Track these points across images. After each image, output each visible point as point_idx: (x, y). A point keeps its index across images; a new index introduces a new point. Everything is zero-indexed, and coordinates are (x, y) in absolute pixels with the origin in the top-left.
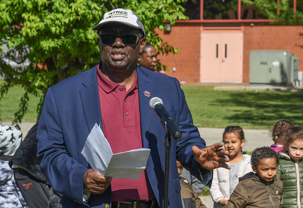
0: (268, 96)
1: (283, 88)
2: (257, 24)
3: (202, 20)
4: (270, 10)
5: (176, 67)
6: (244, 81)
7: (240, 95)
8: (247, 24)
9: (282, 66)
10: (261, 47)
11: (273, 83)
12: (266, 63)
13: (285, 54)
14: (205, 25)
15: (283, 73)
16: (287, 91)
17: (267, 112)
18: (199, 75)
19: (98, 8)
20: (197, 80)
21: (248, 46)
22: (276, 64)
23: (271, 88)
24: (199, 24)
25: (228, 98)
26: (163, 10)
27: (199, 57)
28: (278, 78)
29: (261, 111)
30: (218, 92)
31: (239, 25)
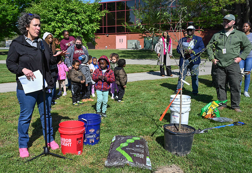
0: (131, 51)
1: (135, 49)
2: (130, 34)
3: (116, 33)
4: (131, 29)
5: (110, 45)
6: (127, 48)
7: (125, 51)
8: (127, 34)
9: (135, 44)
10: (131, 39)
11: (133, 48)
12: (131, 43)
13: (136, 40)
14: (117, 34)
15: (135, 45)
16: (136, 50)
17: (129, 55)
18: (116, 47)
19: (76, 27)
20: (115, 48)
21: (128, 39)
22: (134, 43)
23: (132, 49)
24: (115, 34)
25: (121, 52)
26: (94, 27)
27: (116, 42)
28: (134, 47)
29: (128, 55)
30: (119, 51)
31: (125, 34)
